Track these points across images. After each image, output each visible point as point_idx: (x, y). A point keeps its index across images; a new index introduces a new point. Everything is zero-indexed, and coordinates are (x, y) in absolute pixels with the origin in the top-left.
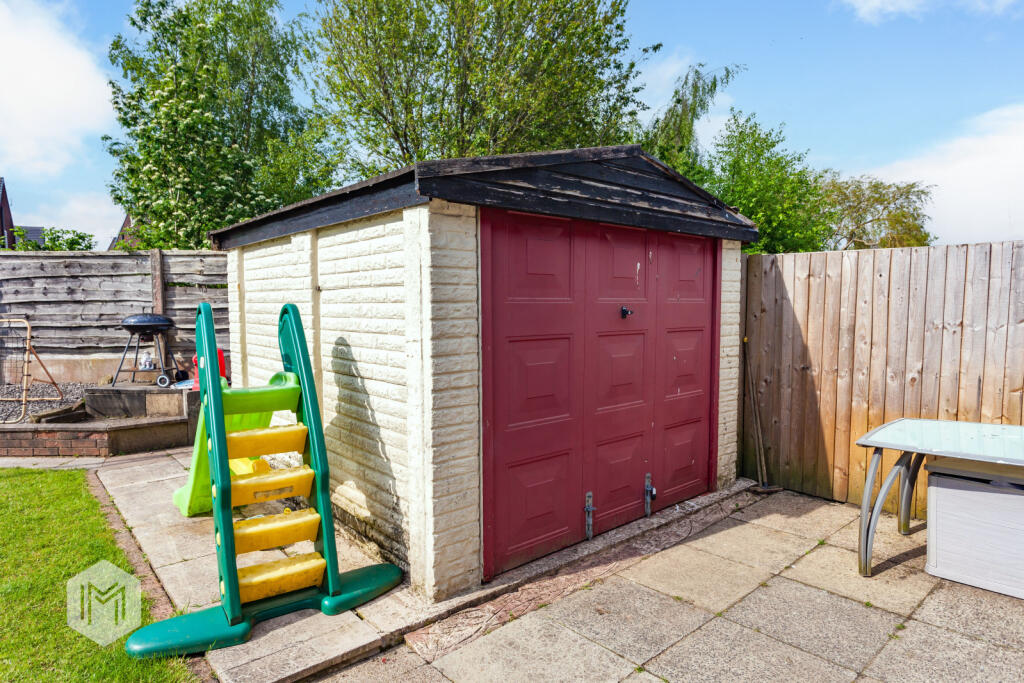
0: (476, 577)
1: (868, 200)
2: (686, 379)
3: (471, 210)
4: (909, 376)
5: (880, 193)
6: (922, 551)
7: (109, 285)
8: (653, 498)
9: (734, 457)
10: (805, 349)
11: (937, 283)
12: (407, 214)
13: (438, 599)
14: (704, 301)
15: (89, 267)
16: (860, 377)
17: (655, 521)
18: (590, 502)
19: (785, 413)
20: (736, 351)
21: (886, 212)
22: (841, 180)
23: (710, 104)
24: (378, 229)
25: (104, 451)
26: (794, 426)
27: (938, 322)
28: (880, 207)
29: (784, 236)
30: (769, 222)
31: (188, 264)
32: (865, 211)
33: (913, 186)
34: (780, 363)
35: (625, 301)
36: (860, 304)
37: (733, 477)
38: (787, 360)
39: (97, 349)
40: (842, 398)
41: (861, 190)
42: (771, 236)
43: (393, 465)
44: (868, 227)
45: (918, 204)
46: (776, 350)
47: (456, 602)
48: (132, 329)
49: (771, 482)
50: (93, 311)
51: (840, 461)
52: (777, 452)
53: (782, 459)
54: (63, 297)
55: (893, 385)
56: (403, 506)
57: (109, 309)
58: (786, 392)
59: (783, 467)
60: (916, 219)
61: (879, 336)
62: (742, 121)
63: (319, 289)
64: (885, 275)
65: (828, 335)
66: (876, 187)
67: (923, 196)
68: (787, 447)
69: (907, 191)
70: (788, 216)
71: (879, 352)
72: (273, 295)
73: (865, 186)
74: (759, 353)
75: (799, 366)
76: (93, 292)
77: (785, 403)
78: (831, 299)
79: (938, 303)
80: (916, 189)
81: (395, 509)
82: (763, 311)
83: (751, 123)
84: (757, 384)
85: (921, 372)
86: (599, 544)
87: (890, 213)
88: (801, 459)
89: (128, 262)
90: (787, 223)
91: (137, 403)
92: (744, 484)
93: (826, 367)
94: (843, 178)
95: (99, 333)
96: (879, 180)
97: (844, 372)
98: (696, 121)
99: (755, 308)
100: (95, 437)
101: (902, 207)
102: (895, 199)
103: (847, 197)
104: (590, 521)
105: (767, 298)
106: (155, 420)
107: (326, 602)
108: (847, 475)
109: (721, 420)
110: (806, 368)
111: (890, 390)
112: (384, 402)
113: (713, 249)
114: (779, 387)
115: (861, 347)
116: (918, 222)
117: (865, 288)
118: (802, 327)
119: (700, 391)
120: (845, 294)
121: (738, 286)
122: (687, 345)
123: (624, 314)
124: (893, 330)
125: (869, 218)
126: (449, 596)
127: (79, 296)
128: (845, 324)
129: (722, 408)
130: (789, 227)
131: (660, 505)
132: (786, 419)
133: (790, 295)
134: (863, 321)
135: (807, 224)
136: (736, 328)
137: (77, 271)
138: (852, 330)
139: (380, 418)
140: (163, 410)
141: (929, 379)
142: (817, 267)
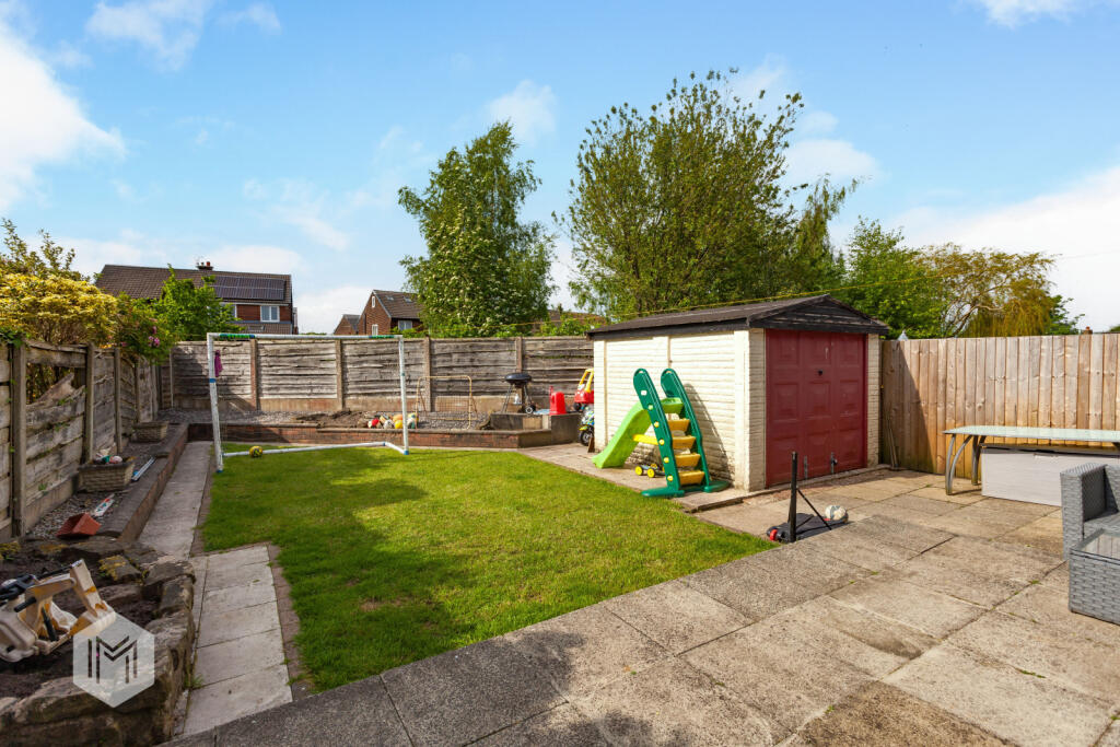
0: (763, 485)
1: (991, 270)
2: (850, 406)
3: (762, 330)
4: (978, 405)
5: (1004, 263)
6: (980, 490)
7: (492, 357)
8: (835, 464)
9: (877, 451)
10: (917, 393)
11: (991, 357)
12: (736, 333)
13: (750, 490)
14: (859, 366)
15: (482, 347)
16: (950, 406)
17: (837, 476)
18: (806, 462)
19: (907, 427)
20: (877, 392)
21: (1009, 280)
22: (962, 253)
23: (841, 207)
24: (716, 337)
25: (516, 445)
26: (913, 434)
27: (992, 377)
28: (1003, 276)
29: (905, 316)
30: (894, 306)
31: (536, 345)
32: (988, 279)
33: (1036, 256)
34: (903, 399)
35: (820, 367)
36: (949, 368)
37: (877, 461)
38: (907, 398)
39: (484, 393)
40: (940, 418)
41: (983, 261)
42: (896, 316)
43: (722, 438)
44: (992, 294)
45: (1042, 272)
46: (901, 393)
47: (757, 492)
48: (511, 381)
49: (900, 464)
50: (483, 371)
51: (940, 452)
52: (903, 449)
53: (906, 452)
54: (467, 363)
55: (969, 410)
56: (728, 454)
57: (491, 370)
58: (907, 416)
59: (906, 457)
60: (1041, 285)
61: (961, 384)
62: (868, 226)
63: (671, 362)
64: (963, 352)
65: (931, 384)
66: (999, 258)
67: (1047, 265)
68: (909, 445)
69: (1031, 260)
70: (909, 302)
71: (961, 393)
72: (633, 364)
73: (987, 257)
74: (891, 395)
75: (915, 401)
76: (483, 361)
77: (907, 422)
78: (932, 365)
79: (992, 367)
80: (1040, 258)
81: (724, 456)
82: (892, 371)
83: (876, 226)
84: (890, 412)
85: (984, 403)
86: (811, 481)
87: (1013, 280)
88: (917, 452)
89: (503, 344)
90: (908, 307)
91: (518, 422)
92: (882, 466)
93: (930, 401)
94: (965, 251)
95: (485, 384)
96: (1002, 251)
97: (941, 404)
98: (828, 222)
99: (887, 368)
100: (512, 437)
101: (1026, 274)
102: (1018, 268)
103: (969, 268)
104: (806, 470)
105: (895, 364)
106: (527, 431)
107: (706, 488)
108: (944, 459)
109: (869, 429)
110: (919, 402)
111: (967, 413)
112: (717, 411)
113: (864, 339)
114: (903, 412)
115: (951, 390)
116: (1044, 288)
117: (951, 359)
118: (915, 380)
119: (858, 413)
120: (940, 362)
121: (877, 358)
122: (851, 389)
123: (820, 373)
124: (968, 381)
125: (992, 285)
126: (754, 490)
127: (476, 363)
128: (941, 378)
129: (870, 423)
130: (910, 310)
131: (839, 470)
132: (908, 431)
133: (908, 363)
134: (951, 377)
135: (926, 305)
136: (877, 381)
137: (476, 349)
138: (945, 381)
139: (713, 418)
140: (533, 426)
141: (988, 406)
142: (924, 347)
